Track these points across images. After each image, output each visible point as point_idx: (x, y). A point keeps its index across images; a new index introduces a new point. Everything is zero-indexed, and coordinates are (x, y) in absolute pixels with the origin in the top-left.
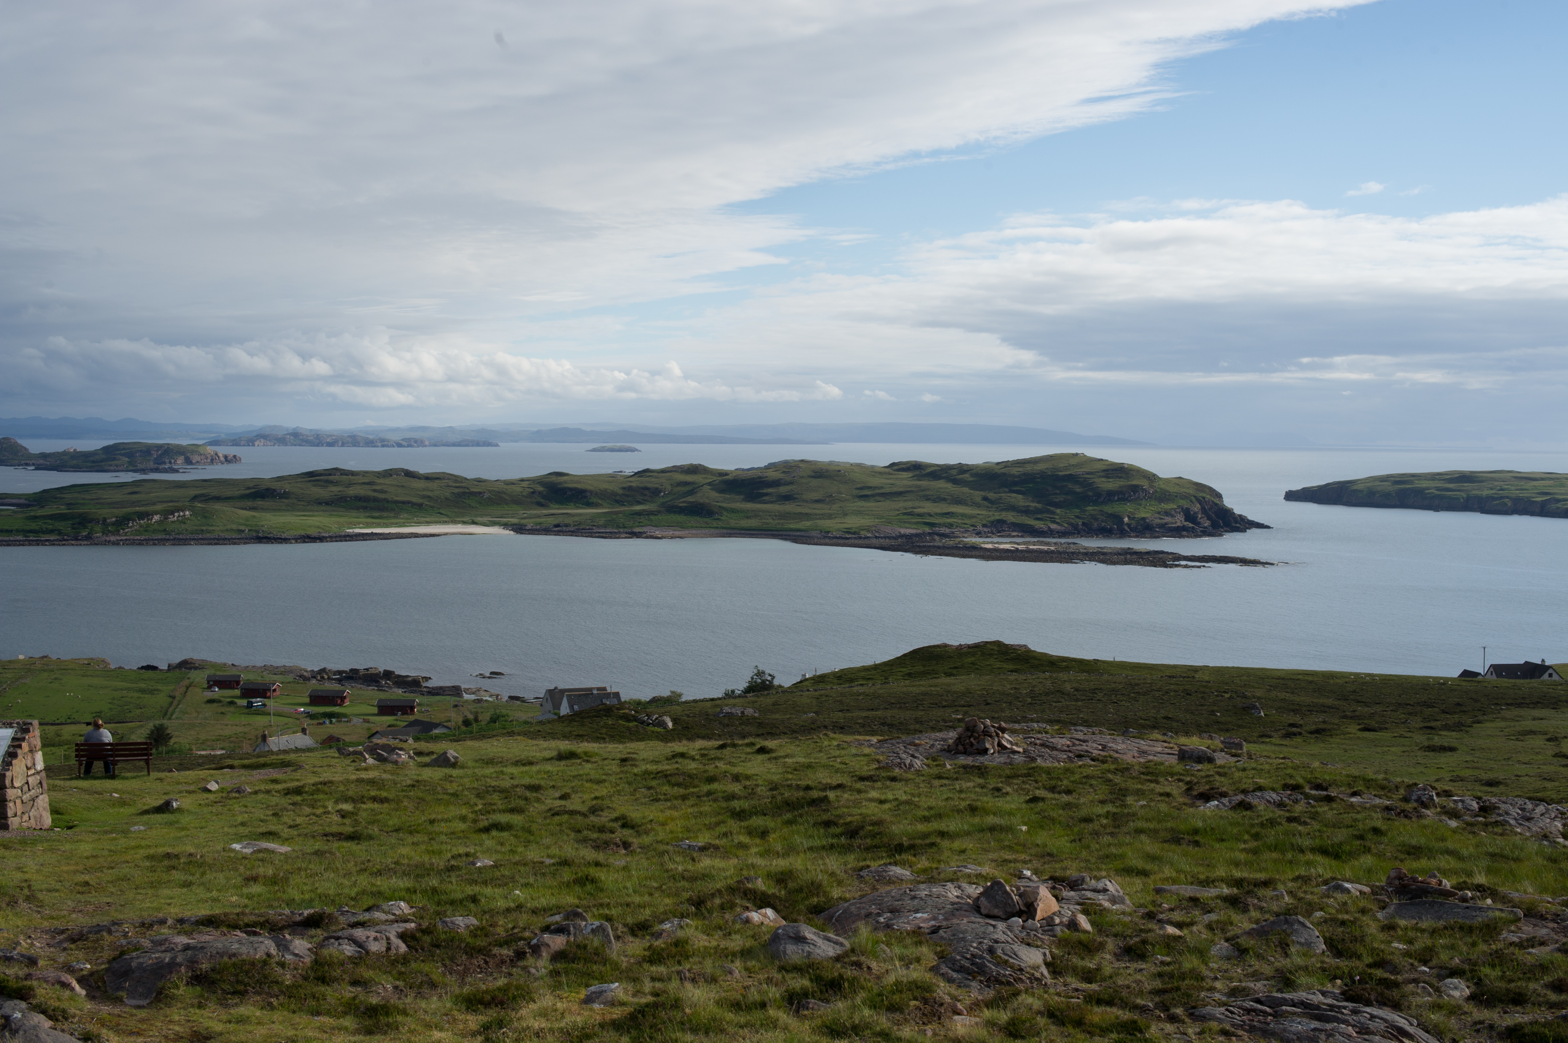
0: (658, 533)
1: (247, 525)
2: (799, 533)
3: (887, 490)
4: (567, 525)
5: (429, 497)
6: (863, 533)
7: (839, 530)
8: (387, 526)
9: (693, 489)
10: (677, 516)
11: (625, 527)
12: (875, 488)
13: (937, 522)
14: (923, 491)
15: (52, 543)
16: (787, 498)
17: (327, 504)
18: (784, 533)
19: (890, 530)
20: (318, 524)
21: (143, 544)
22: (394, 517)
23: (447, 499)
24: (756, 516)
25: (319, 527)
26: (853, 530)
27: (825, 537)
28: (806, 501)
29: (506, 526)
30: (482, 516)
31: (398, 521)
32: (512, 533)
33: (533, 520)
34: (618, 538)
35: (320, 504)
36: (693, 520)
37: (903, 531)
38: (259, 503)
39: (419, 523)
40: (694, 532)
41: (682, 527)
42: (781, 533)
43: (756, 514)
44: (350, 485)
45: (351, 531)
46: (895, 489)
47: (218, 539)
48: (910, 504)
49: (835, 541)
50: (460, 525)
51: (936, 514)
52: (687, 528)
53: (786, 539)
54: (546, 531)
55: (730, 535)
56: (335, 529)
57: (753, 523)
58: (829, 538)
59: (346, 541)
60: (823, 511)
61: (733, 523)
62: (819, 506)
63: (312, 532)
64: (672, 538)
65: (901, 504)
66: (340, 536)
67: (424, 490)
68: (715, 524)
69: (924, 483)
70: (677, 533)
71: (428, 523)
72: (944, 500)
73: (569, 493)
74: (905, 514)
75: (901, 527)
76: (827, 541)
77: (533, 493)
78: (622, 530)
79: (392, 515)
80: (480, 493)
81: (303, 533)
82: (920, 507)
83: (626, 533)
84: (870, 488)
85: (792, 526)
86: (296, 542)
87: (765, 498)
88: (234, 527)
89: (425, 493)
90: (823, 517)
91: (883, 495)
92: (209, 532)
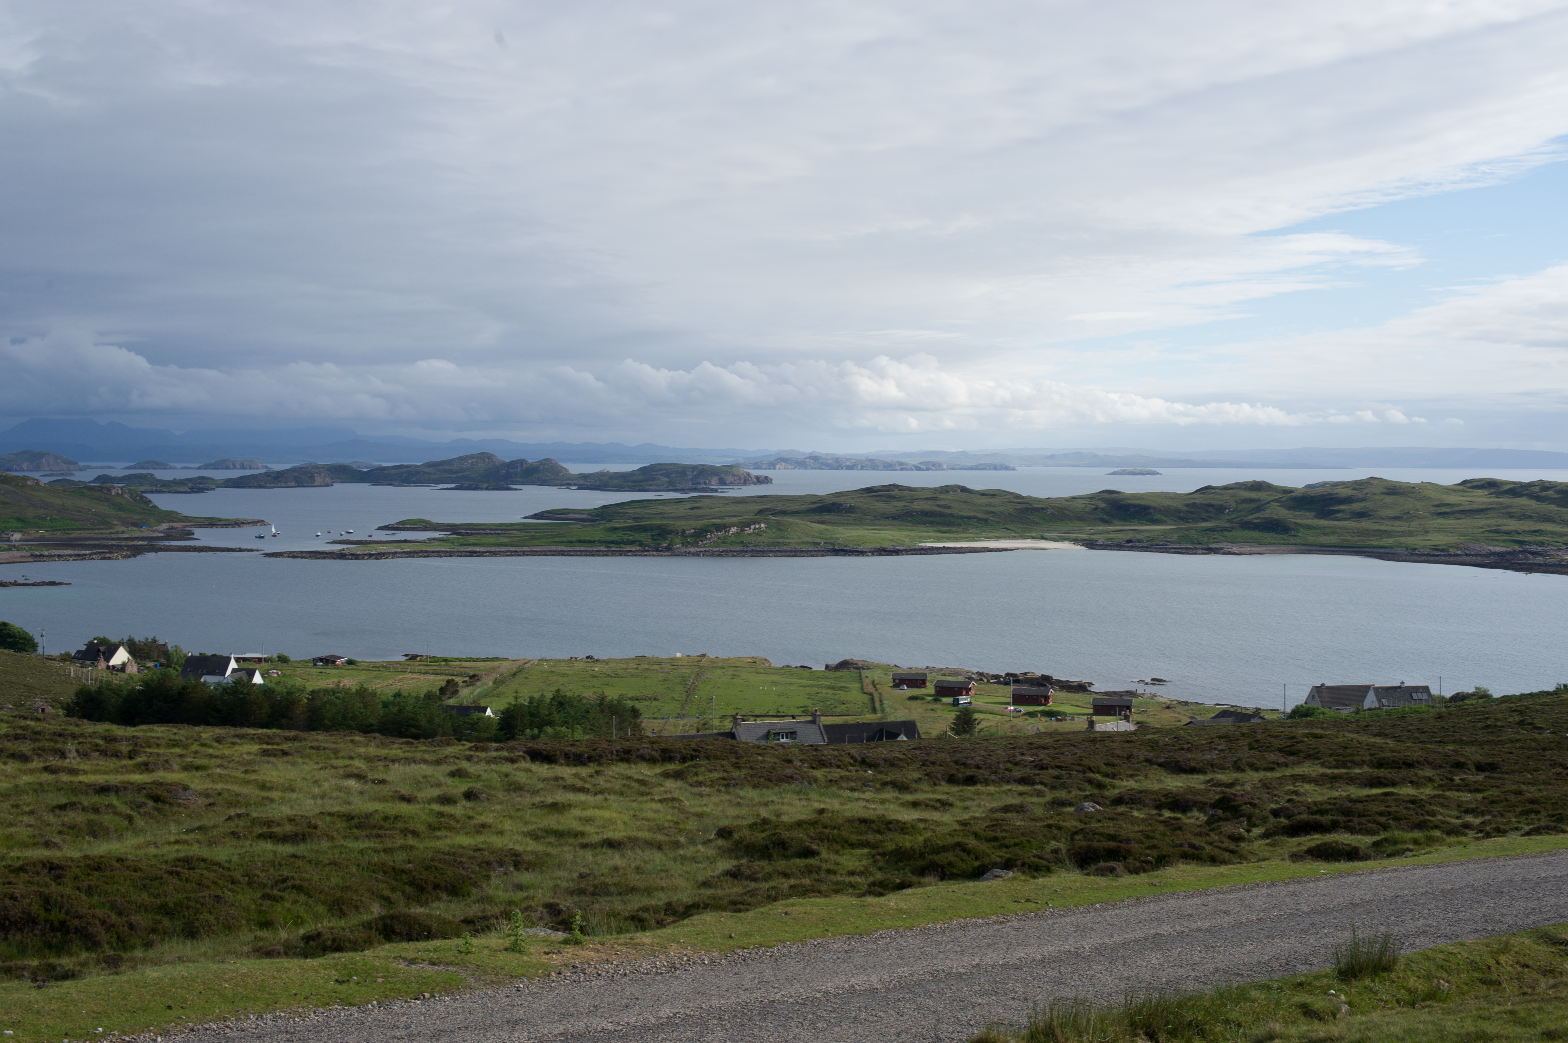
0: (1235, 549)
1: (822, 538)
2: (1383, 550)
3: (1467, 508)
4: (1139, 541)
5: (993, 512)
6: (1452, 551)
7: (1425, 547)
8: (957, 540)
9: (1260, 506)
10: (1252, 532)
11: (1200, 543)
12: (1453, 505)
13: (1526, 539)
14: (1505, 508)
15: (635, 554)
16: (1362, 515)
17: (894, 518)
18: (1368, 550)
19: (1477, 547)
20: (891, 537)
21: (722, 556)
22: (963, 532)
23: (1010, 514)
24: (1333, 533)
25: (892, 541)
26: (1441, 548)
27: (1412, 554)
28: (1382, 518)
29: (1076, 541)
30: (1048, 531)
31: (967, 535)
32: (1083, 548)
33: (1103, 536)
34: (1196, 554)
35: (887, 518)
36: (1268, 536)
37: (1492, 549)
38: (826, 517)
39: (989, 538)
40: (1272, 548)
41: (1260, 543)
42: (1364, 550)
43: (1333, 531)
44: (913, 500)
45: (923, 544)
46: (1475, 507)
47: (795, 552)
48: (1493, 522)
49: (1423, 558)
50: (1029, 540)
51: (1524, 532)
52: (1265, 544)
53: (1370, 556)
54: (1119, 547)
55: (1310, 552)
56: (908, 543)
57: (1332, 539)
58: (1417, 555)
59: (921, 554)
60: (1403, 529)
61: (1311, 539)
62: (1397, 523)
63: (887, 545)
64: (1251, 554)
65: (1483, 522)
66: (915, 550)
67: (987, 505)
68: (1292, 540)
69: (1506, 500)
70: (1255, 549)
71: (998, 538)
72: (1530, 517)
73: (1132, 509)
74: (1490, 531)
75: (1488, 545)
76: (1416, 558)
77: (1096, 509)
78: (1197, 546)
79: (960, 529)
80: (1043, 509)
81: (878, 546)
82: (1505, 525)
83: (1202, 549)
84: (1448, 505)
85: (1374, 543)
86: (873, 555)
87: (1337, 515)
88: (810, 539)
89: (988, 508)
90: (1404, 534)
91: (1463, 512)
92: (785, 544)
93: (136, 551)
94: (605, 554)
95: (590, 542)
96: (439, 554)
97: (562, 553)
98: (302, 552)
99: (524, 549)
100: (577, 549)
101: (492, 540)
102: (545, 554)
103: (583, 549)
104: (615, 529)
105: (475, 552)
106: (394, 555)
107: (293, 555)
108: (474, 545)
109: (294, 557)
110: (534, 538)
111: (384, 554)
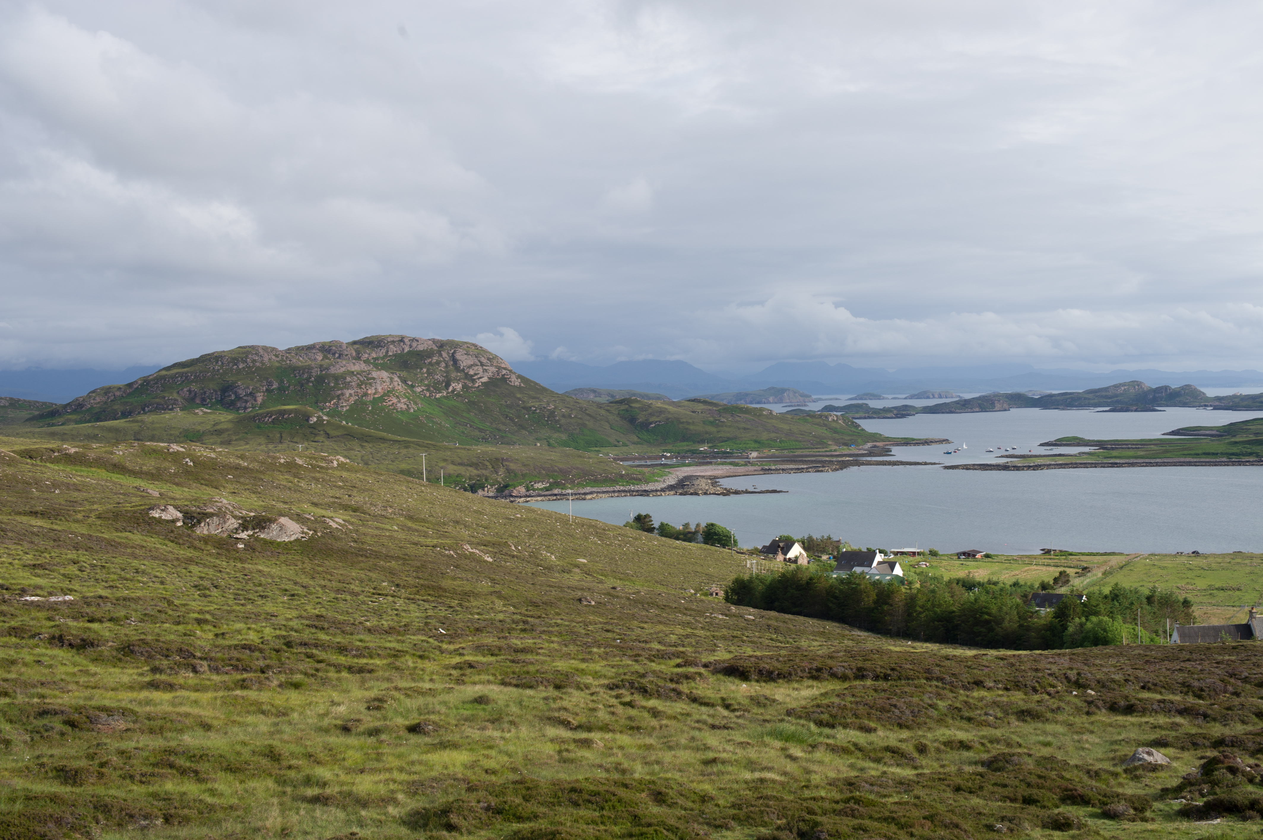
93: (844, 465)
94: (1226, 464)
95: (1213, 454)
96: (1085, 465)
97: (1189, 464)
98: (974, 465)
99: (1158, 460)
100: (1202, 460)
101: (1131, 453)
102: (1175, 464)
103: (1207, 460)
104: (1236, 443)
105: (1116, 464)
106: (1049, 466)
107: (966, 467)
108: (1116, 457)
109: (967, 469)
110: (1166, 451)
111: (1040, 466)
